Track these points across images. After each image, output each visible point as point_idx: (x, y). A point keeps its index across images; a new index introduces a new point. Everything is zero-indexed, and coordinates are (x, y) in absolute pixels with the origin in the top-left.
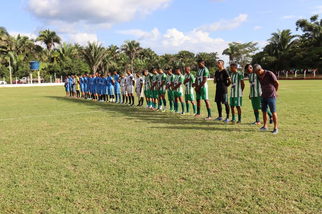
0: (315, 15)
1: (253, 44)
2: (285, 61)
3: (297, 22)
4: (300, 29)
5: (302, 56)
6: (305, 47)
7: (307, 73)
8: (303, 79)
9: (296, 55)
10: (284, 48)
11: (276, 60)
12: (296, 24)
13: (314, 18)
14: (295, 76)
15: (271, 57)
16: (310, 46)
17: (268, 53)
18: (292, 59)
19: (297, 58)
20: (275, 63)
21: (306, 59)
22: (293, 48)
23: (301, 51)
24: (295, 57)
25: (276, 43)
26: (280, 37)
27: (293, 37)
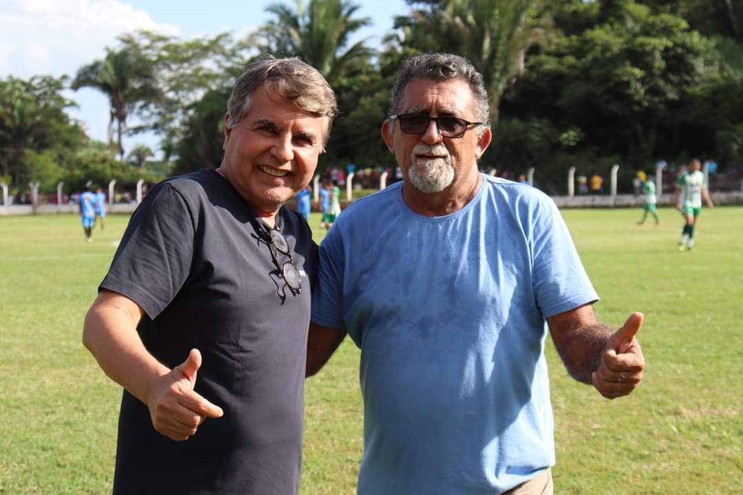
1: (239, 43)
9: (359, 108)
14: (347, 197)
19: (363, 119)
22: (353, 73)
23: (379, 89)
24: (354, 114)
25: (285, 50)
26: (301, 22)
27: (354, 26)
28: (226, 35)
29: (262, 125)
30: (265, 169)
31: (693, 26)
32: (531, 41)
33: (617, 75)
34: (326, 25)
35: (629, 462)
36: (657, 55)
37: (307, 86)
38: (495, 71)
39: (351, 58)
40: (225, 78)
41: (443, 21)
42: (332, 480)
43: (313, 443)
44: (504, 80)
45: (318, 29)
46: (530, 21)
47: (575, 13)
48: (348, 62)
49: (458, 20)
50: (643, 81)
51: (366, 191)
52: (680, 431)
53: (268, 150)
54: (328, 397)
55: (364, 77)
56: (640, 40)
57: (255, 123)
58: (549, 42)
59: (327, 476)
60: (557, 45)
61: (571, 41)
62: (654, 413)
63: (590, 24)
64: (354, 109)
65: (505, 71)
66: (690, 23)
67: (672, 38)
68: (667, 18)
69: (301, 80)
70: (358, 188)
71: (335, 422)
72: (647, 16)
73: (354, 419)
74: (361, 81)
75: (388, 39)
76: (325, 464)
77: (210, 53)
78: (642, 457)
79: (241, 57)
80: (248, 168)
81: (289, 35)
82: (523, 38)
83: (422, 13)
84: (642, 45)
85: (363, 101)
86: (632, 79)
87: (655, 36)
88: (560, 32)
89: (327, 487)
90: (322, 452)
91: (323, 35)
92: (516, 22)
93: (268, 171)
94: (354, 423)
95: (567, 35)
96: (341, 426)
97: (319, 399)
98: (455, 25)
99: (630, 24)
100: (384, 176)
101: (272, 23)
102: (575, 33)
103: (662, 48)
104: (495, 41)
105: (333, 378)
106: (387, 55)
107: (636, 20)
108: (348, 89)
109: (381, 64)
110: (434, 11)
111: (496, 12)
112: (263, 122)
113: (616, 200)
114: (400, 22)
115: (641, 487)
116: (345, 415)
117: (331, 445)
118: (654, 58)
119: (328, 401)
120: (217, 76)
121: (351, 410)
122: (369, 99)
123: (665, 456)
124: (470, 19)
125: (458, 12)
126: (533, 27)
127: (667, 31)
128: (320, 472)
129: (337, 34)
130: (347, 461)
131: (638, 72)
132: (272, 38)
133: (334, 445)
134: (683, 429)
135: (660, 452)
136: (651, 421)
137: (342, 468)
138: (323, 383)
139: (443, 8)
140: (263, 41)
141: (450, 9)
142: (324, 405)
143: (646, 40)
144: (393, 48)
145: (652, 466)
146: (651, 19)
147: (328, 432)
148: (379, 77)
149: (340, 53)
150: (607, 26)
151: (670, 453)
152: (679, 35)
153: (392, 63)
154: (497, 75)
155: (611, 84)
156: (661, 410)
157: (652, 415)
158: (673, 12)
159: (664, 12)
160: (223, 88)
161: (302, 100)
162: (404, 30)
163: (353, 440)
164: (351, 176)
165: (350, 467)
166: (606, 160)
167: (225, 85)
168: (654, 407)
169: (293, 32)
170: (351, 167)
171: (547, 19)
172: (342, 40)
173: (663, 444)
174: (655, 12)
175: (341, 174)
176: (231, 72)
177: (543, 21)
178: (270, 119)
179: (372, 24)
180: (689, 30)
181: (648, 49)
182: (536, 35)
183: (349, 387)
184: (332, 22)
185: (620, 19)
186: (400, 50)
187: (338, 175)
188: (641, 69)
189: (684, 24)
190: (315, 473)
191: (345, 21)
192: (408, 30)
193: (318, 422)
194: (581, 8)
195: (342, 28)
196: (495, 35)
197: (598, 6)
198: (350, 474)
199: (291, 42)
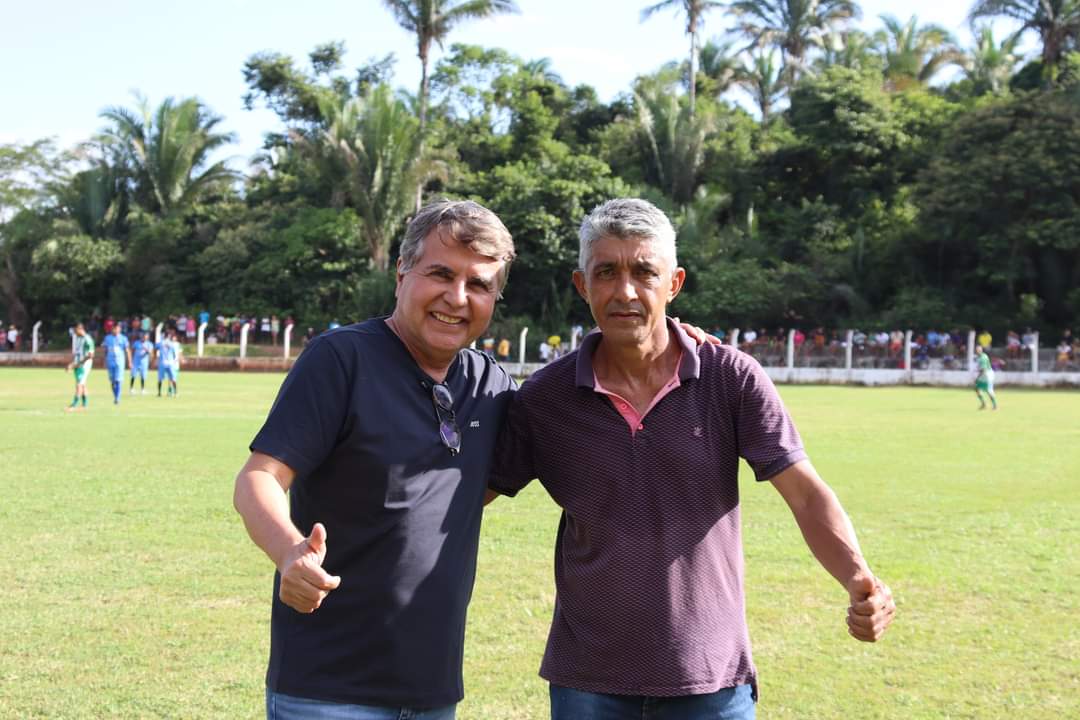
0: (333, 43)
1: (65, 153)
2: (161, 268)
3: (250, 62)
4: (260, 98)
5: (242, 250)
6: (267, 203)
7: (257, 336)
8: (234, 367)
9: (217, 243)
10: (166, 197)
11: (114, 263)
12: (246, 73)
13: (326, 58)
14: (196, 353)
15: (90, 243)
16: (291, 196)
17: (74, 215)
18: (200, 258)
19: (221, 256)
20: (111, 277)
21: (261, 263)
22: (212, 200)
23: (243, 222)
24: (210, 249)
25: (125, 165)
26: (146, 132)
27: (215, 142)
28: (47, 141)
29: (434, 270)
30: (438, 316)
31: (615, 172)
32: (430, 175)
33: (529, 221)
34: (178, 138)
35: (476, 644)
36: (576, 200)
37: (481, 230)
38: (387, 207)
39: (210, 180)
40: (44, 196)
41: (326, 144)
42: (148, 665)
43: (129, 627)
44: (398, 219)
45: (168, 141)
46: (430, 150)
47: (483, 145)
48: (206, 186)
49: (343, 143)
50: (559, 230)
51: (222, 346)
52: (534, 615)
53: (440, 296)
54: (150, 580)
55: (224, 205)
56: (557, 182)
57: (428, 268)
58: (452, 177)
59: (142, 661)
60: (461, 180)
61: (477, 178)
62: (512, 597)
63: (501, 160)
64: (212, 244)
65: (398, 208)
66: (611, 168)
67: (593, 182)
68: (587, 160)
69: (476, 224)
70: (212, 341)
71: (157, 607)
72: (566, 156)
73: (180, 603)
74: (220, 209)
75: (257, 160)
76: (141, 650)
77: (26, 163)
78: (490, 640)
79: (67, 171)
80: (419, 315)
81: (131, 147)
82: (423, 171)
83: (301, 132)
84: (559, 189)
85: (222, 234)
86: (547, 226)
87: (573, 180)
88: (466, 167)
89: (141, 671)
90: (140, 637)
91: (175, 151)
92: (413, 150)
93: (442, 318)
94: (180, 607)
95: (474, 170)
96: (163, 611)
97: (140, 582)
98: (340, 150)
99: (546, 163)
100: (246, 328)
101: (109, 131)
102: (482, 170)
103: (581, 194)
104: (388, 171)
105: (159, 560)
106: (255, 180)
107: (553, 161)
108: (204, 219)
109: (247, 191)
110: (315, 131)
111: (390, 137)
112: (436, 266)
113: (523, 368)
114: (275, 140)
115: (482, 668)
116: (169, 598)
117: (150, 631)
118: (571, 204)
119: (151, 584)
120: (33, 192)
121: (177, 594)
122: (230, 232)
123: (514, 638)
124: (359, 143)
125: (343, 134)
126: (434, 158)
127: (587, 175)
128: (134, 657)
129: (192, 151)
130: (167, 645)
131: (554, 220)
132: (107, 150)
133: (153, 629)
134: (537, 612)
135: (509, 635)
136: (508, 606)
137: (160, 652)
138: (147, 565)
139: (326, 128)
140: (97, 154)
141: (334, 130)
142: (145, 588)
143: (564, 183)
144: (264, 171)
145: (499, 648)
146: (569, 159)
147: (148, 617)
148: (244, 206)
149: (196, 173)
150: (520, 164)
151: (519, 636)
152: (600, 179)
153: (260, 190)
154: (389, 212)
155: (522, 232)
156: (520, 595)
157: (510, 600)
158: (595, 153)
159: (584, 153)
160: (40, 208)
161: (477, 244)
162: (277, 151)
163: (175, 625)
164: (204, 326)
165: (169, 651)
166: (514, 321)
167: (44, 204)
168: (513, 591)
169: (136, 143)
170: (204, 316)
171: (451, 151)
172: (198, 157)
173: (514, 627)
174: (575, 152)
175: (192, 323)
176: (51, 188)
177: (445, 152)
178: (443, 264)
179: (237, 142)
180: (612, 176)
181: (566, 193)
182: (437, 167)
183: (177, 570)
184: (186, 134)
185: (536, 156)
186: (271, 174)
187: (186, 324)
188: (557, 216)
189: (606, 169)
190: (129, 657)
191: (203, 136)
192: (282, 150)
193: (137, 606)
194: (491, 140)
195: (200, 144)
196: (388, 164)
197: (510, 138)
198: (168, 659)
199: (133, 157)
